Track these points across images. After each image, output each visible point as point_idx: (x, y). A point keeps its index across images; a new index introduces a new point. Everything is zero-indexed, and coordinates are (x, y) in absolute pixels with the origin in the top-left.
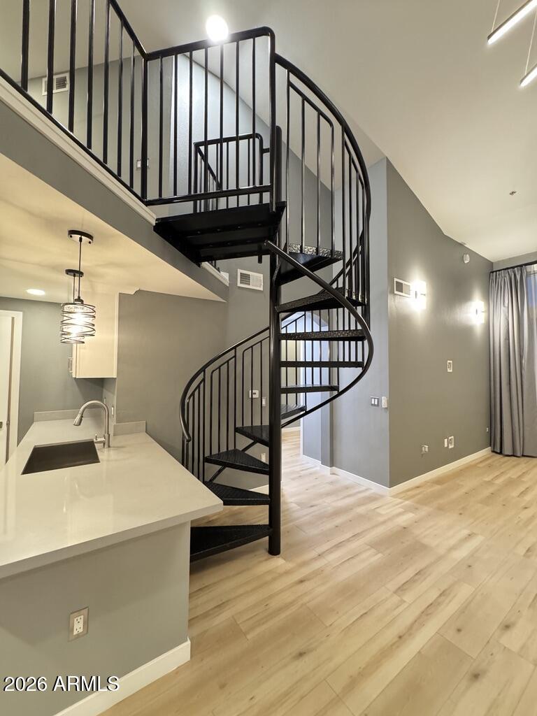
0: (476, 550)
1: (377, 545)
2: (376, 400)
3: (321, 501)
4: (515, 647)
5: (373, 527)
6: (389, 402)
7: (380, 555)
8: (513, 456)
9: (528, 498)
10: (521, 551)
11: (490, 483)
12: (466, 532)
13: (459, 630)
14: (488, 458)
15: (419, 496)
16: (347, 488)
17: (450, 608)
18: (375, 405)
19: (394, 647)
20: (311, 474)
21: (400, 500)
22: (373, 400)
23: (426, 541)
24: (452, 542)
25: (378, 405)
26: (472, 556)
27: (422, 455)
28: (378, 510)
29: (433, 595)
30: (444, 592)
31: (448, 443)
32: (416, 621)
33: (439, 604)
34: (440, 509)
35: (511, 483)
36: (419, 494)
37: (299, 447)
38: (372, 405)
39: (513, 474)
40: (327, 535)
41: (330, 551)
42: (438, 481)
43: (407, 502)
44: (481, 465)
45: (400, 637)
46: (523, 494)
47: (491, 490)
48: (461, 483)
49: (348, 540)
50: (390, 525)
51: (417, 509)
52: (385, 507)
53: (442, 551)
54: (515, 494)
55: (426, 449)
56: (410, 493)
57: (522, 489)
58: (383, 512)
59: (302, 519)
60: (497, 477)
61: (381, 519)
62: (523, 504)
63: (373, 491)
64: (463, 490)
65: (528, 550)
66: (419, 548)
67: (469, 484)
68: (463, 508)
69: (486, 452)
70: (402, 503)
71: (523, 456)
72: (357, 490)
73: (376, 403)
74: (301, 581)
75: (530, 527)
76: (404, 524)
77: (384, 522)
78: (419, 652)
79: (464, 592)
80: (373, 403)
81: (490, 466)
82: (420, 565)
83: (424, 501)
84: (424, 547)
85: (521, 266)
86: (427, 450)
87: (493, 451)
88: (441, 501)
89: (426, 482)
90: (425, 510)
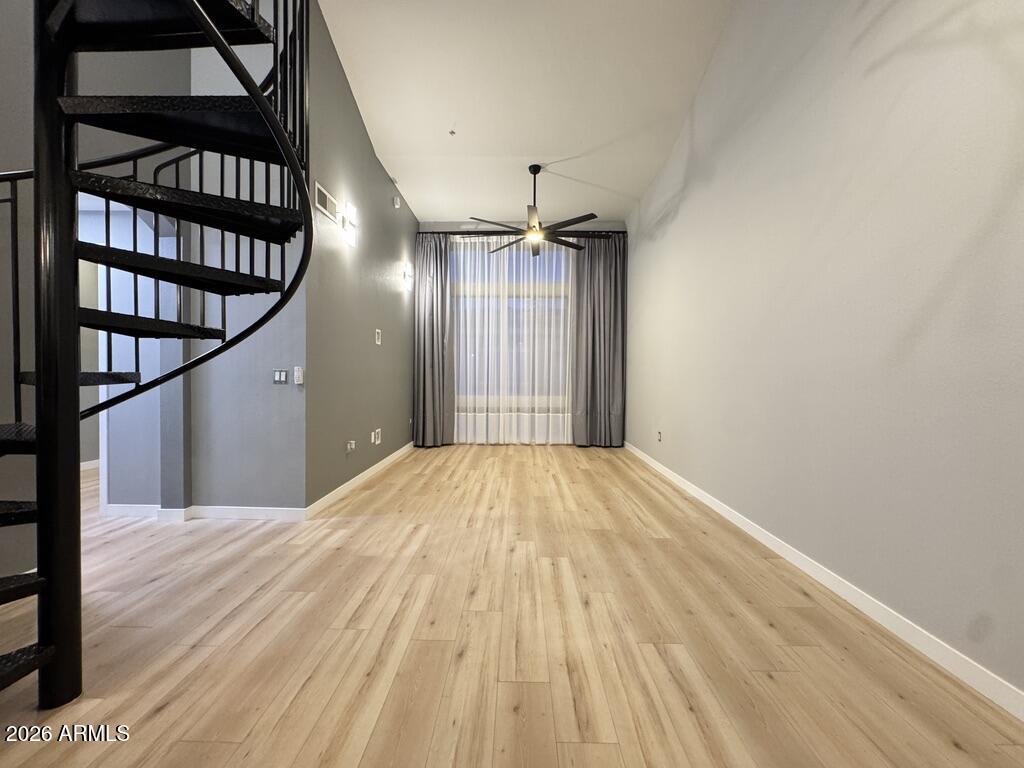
0: (427, 539)
1: (301, 586)
2: (283, 374)
3: (173, 566)
4: (483, 607)
5: (290, 565)
6: (306, 376)
7: (312, 594)
8: (435, 446)
9: (455, 479)
10: (464, 524)
11: (420, 475)
12: (411, 527)
13: (433, 623)
14: (412, 453)
15: (346, 509)
16: (227, 531)
17: (418, 605)
18: (280, 382)
19: (364, 692)
20: (135, 532)
21: (324, 520)
22: (277, 374)
23: (370, 553)
24: (399, 542)
25: (286, 382)
26: (424, 546)
27: (348, 454)
28: (292, 542)
29: (396, 602)
30: (406, 594)
31: (376, 438)
32: (383, 644)
33: (404, 610)
34: (378, 513)
35: (439, 470)
36: (346, 506)
37: (98, 495)
38: (275, 382)
39: (438, 462)
40: (201, 612)
41: (218, 628)
42: (367, 486)
43: (333, 520)
44: (407, 461)
45: (368, 675)
46: (451, 476)
47: (423, 480)
48: (392, 482)
49: (251, 599)
50: (316, 554)
51: (348, 522)
52: (303, 535)
53: (392, 555)
54: (444, 479)
55: (353, 444)
56: (334, 509)
57: (449, 472)
58: (301, 543)
59: (132, 610)
60: (426, 468)
61: (302, 551)
62: (453, 486)
63: (276, 522)
64: (398, 487)
65: (469, 521)
66: (364, 563)
67: (401, 480)
68: (401, 505)
69: (408, 447)
70: (326, 522)
71: (443, 445)
72: (248, 528)
73: (283, 379)
74: (159, 710)
75: (465, 502)
76: (336, 546)
77: (307, 552)
78: (397, 674)
79: (427, 583)
80: (277, 378)
81: (415, 460)
82: (370, 581)
83: (356, 511)
84: (370, 559)
85: (446, 233)
86: (353, 447)
87: (415, 446)
88: (376, 505)
89: (353, 491)
90: (359, 521)
